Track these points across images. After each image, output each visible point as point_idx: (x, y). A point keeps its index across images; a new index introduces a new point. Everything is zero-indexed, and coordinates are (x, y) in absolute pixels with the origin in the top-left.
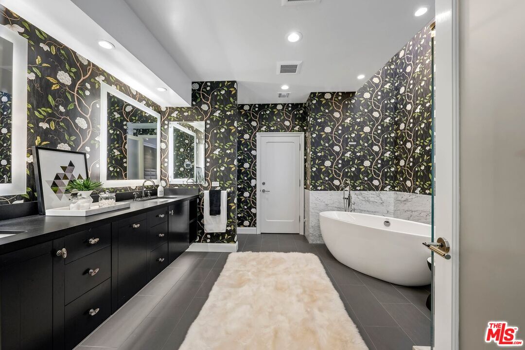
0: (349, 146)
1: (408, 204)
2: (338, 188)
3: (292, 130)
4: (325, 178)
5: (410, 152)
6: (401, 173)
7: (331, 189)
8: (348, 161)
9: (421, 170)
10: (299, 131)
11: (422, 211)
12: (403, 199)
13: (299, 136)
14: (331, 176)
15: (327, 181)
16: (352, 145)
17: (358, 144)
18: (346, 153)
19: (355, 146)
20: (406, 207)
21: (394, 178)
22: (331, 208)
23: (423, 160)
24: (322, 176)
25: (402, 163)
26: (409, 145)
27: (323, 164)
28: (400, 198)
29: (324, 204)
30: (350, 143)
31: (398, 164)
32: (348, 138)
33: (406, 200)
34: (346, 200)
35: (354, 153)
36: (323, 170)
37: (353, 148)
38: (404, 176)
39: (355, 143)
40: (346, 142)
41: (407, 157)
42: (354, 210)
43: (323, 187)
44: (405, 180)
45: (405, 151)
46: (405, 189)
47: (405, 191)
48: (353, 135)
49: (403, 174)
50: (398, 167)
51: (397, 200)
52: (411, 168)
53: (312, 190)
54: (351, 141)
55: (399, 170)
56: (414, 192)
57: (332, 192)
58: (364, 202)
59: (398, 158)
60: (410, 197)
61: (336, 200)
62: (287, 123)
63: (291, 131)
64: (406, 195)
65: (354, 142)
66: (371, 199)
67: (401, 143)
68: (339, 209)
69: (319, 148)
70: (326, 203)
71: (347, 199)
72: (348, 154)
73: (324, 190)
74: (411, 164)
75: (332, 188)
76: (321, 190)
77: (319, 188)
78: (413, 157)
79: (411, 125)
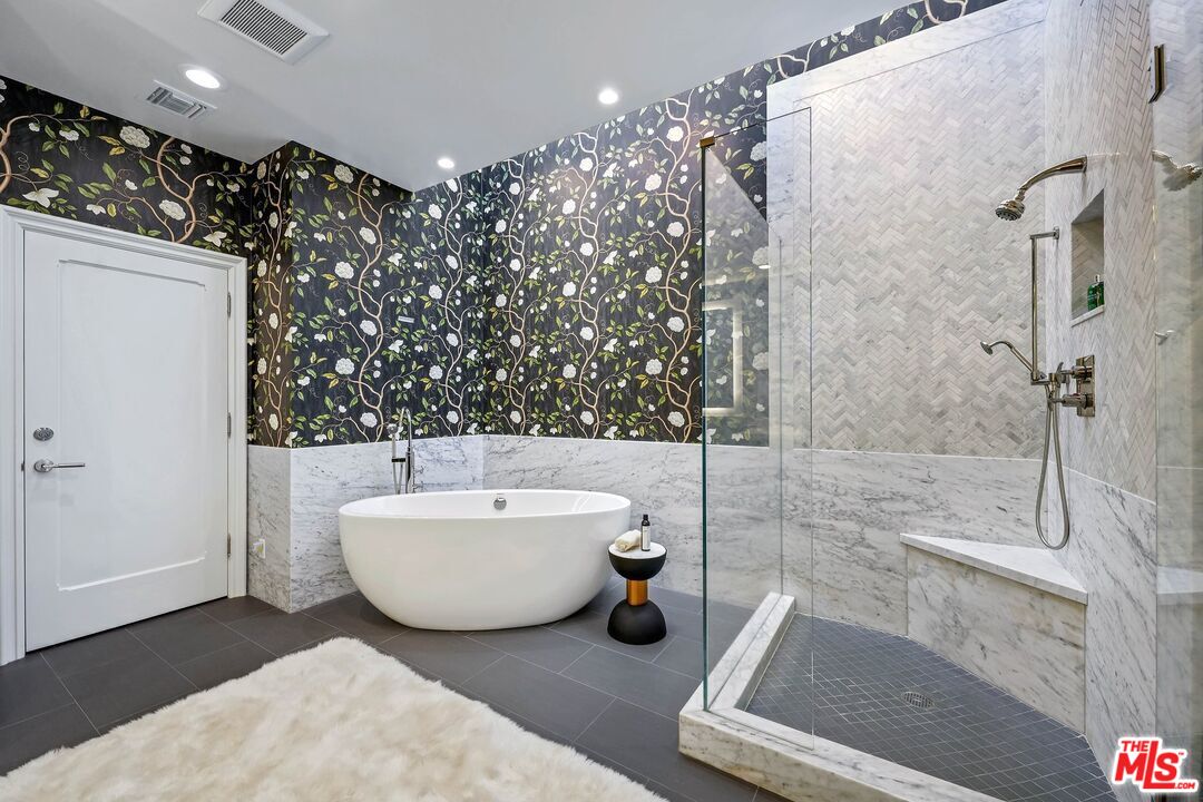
0: (398, 325)
1: (517, 457)
2: (371, 435)
3: (197, 239)
4: (336, 408)
5: (518, 354)
6: (500, 396)
7: (355, 437)
8: (397, 364)
9: (541, 390)
10: (223, 250)
11: (545, 469)
12: (504, 449)
13: (227, 268)
14: (354, 402)
15: (342, 415)
16: (405, 325)
17: (418, 325)
18: (391, 342)
19: (413, 328)
20: (511, 465)
21: (484, 406)
22: (356, 491)
23: (544, 372)
24: (328, 401)
25: (501, 375)
26: (515, 341)
27: (330, 366)
28: (497, 447)
29: (335, 483)
30: (400, 318)
31: (492, 377)
32: (396, 303)
33: (513, 450)
34: (398, 464)
35: (409, 344)
36: (332, 384)
37: (407, 331)
38: (506, 403)
39: (411, 321)
40: (390, 313)
41: (511, 365)
42: (422, 487)
43: (331, 432)
44: (509, 409)
45: (508, 352)
46: (507, 428)
47: (507, 431)
48: (408, 300)
49: (504, 398)
50: (492, 383)
51: (490, 452)
52: (520, 386)
53: (296, 443)
54: (402, 314)
55: (495, 389)
56: (526, 433)
57: (358, 446)
58: (430, 465)
59: (492, 366)
60: (520, 445)
61: (370, 469)
62: (173, 210)
63: (189, 242)
64: (511, 440)
65: (410, 316)
66: (445, 456)
67: (500, 334)
68: (378, 490)
69: (320, 319)
70: (342, 479)
71: (402, 460)
72: (396, 346)
73: (336, 441)
74: (521, 379)
75: (357, 435)
76: (326, 443)
77: (320, 438)
78: (526, 365)
79: (521, 302)
